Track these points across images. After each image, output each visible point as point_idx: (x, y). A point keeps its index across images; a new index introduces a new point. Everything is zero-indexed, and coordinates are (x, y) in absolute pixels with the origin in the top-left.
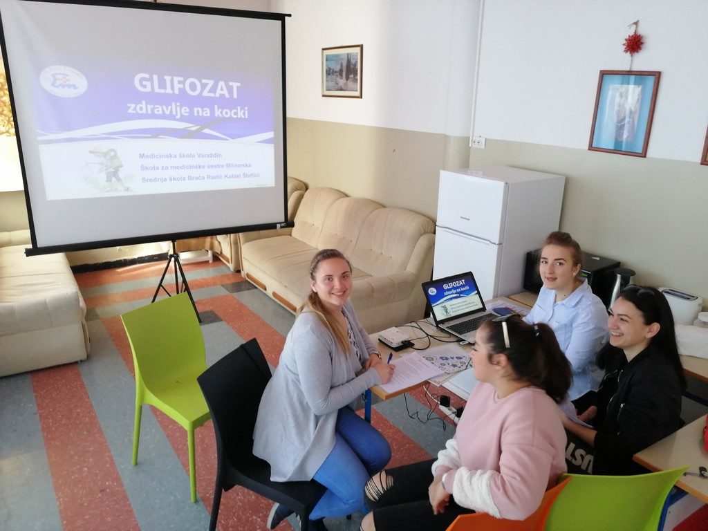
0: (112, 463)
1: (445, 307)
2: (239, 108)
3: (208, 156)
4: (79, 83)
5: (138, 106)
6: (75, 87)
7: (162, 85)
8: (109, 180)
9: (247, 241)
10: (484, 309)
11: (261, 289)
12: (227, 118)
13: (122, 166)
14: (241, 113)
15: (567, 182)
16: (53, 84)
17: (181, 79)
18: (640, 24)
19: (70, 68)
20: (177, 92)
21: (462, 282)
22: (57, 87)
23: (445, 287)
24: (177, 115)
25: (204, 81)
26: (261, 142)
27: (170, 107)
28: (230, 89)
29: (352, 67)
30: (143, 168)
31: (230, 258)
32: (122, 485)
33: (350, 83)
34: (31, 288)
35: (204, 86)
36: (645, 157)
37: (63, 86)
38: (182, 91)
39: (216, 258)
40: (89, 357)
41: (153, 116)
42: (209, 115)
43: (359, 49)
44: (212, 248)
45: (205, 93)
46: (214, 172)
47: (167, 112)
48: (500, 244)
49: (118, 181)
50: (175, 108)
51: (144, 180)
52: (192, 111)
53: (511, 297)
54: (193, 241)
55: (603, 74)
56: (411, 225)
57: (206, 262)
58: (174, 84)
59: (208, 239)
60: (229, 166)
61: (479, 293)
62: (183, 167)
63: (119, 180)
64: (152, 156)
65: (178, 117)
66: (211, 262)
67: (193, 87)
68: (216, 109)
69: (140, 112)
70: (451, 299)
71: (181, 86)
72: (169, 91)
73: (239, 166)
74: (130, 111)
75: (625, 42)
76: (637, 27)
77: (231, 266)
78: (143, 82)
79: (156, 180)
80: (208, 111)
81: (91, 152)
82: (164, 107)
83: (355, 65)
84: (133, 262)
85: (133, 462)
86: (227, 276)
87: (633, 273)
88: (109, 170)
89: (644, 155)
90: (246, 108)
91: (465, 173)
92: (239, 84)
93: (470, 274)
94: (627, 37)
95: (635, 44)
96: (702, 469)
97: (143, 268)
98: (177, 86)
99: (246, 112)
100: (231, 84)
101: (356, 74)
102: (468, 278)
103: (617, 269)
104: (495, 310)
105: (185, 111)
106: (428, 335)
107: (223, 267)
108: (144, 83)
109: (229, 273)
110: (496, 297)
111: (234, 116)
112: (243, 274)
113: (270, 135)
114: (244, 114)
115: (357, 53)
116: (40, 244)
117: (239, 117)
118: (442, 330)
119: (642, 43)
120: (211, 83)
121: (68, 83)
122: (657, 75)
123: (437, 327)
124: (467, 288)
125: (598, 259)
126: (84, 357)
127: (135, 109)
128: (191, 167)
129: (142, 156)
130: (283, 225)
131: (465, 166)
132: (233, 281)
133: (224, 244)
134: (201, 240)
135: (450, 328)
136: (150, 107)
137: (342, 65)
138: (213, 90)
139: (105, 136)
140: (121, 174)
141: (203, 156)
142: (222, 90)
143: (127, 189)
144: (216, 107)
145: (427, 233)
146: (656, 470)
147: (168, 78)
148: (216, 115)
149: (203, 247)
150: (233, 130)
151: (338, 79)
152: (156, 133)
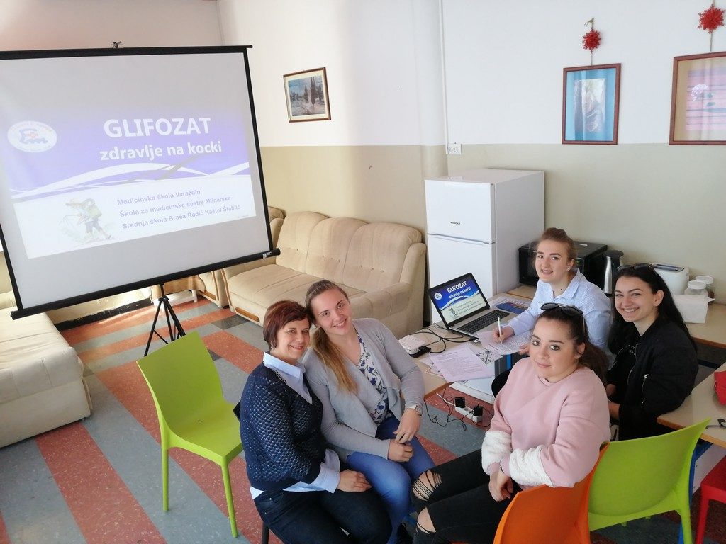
0: (142, 513)
1: (452, 310)
2: (212, 143)
3: (187, 194)
4: (48, 137)
5: (111, 152)
6: (44, 141)
7: (133, 128)
8: (89, 230)
9: (232, 275)
10: (488, 307)
11: (253, 321)
12: (200, 154)
13: (101, 215)
14: (214, 148)
15: (546, 176)
16: (22, 141)
17: (151, 120)
18: (595, 21)
19: (37, 123)
20: (148, 134)
21: (463, 284)
22: (26, 143)
23: (450, 290)
24: (150, 156)
25: (173, 120)
26: (237, 174)
27: (143, 150)
28: (201, 125)
29: (317, 90)
30: (123, 214)
31: (215, 294)
32: (158, 533)
33: (317, 106)
34: (20, 352)
35: (174, 125)
36: (616, 144)
37: (32, 141)
38: (154, 132)
39: (201, 297)
40: (92, 413)
41: (127, 161)
42: (182, 153)
43: (322, 72)
44: (195, 287)
45: (177, 132)
46: (193, 210)
47: (141, 156)
48: (493, 243)
49: (99, 231)
50: (147, 150)
51: (125, 226)
52: (165, 152)
53: (511, 292)
54: (175, 283)
55: (566, 71)
56: (399, 237)
57: (192, 302)
58: (145, 126)
59: (190, 279)
60: (208, 201)
61: (481, 292)
62: (163, 208)
63: (100, 229)
64: (130, 201)
65: (152, 158)
66: (195, 301)
67: (164, 127)
68: (189, 147)
69: (113, 158)
70: (457, 301)
71: (152, 128)
72: (140, 134)
73: (219, 200)
74: (103, 158)
75: (584, 40)
76: (593, 24)
77: (218, 303)
78: (112, 128)
79: (137, 224)
80: (182, 149)
81: (67, 204)
82: (137, 151)
83: (320, 88)
84: (115, 312)
85: (164, 508)
86: (214, 313)
87: (621, 254)
88: (87, 221)
89: (615, 142)
90: (219, 142)
91: (446, 180)
92: (209, 119)
93: (470, 275)
94: (585, 35)
95: (593, 41)
96: (721, 421)
97: (127, 317)
98: (148, 128)
99: (220, 146)
100: (201, 119)
101: (321, 97)
102: (469, 278)
103: (605, 252)
104: (498, 306)
105: (159, 152)
106: (442, 338)
107: (209, 305)
108: (114, 129)
109: (216, 310)
110: (495, 294)
111: (207, 151)
112: (232, 309)
113: (246, 166)
114: (217, 148)
115: (320, 77)
116: (26, 305)
117: (213, 151)
118: (454, 332)
119: (600, 39)
120: (181, 121)
121: (37, 137)
122: (618, 67)
123: (448, 329)
124: (470, 289)
125: (586, 245)
126: (87, 414)
127: (108, 156)
128: (171, 207)
129: (120, 202)
130: (269, 254)
131: (444, 173)
132: (221, 317)
133: (208, 282)
134: (183, 280)
135: (461, 328)
136: (122, 152)
137: (306, 90)
138: (184, 127)
139: (80, 186)
140: (101, 223)
141: (182, 195)
142: (193, 126)
143: (109, 238)
144: (189, 144)
145: (415, 242)
146: (679, 427)
147: (137, 121)
148: (190, 153)
149: (186, 288)
150: (209, 165)
151: (304, 104)
152: (131, 178)
